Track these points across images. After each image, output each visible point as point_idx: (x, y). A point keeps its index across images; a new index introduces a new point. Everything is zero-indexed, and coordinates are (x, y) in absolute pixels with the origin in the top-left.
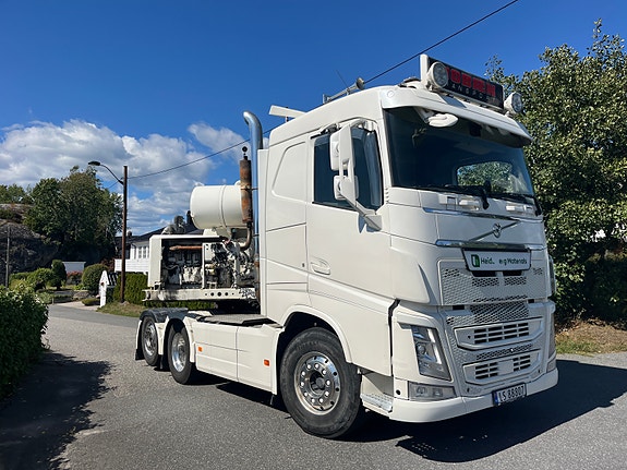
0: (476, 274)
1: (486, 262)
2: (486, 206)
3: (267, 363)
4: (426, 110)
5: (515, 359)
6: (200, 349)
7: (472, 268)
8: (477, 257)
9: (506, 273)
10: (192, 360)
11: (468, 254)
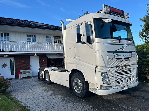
0: (117, 59)
1: (119, 56)
2: (120, 42)
3: (67, 80)
4: (104, 18)
5: (127, 79)
6: (52, 77)
7: (116, 57)
8: (117, 55)
9: (125, 58)
10: (50, 79)
11: (115, 54)
